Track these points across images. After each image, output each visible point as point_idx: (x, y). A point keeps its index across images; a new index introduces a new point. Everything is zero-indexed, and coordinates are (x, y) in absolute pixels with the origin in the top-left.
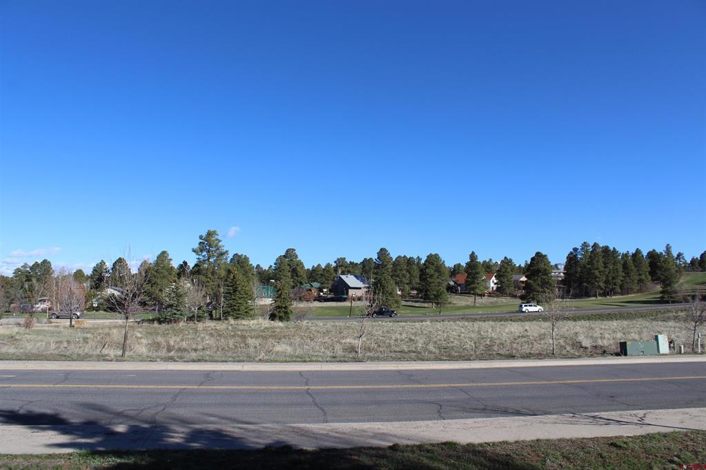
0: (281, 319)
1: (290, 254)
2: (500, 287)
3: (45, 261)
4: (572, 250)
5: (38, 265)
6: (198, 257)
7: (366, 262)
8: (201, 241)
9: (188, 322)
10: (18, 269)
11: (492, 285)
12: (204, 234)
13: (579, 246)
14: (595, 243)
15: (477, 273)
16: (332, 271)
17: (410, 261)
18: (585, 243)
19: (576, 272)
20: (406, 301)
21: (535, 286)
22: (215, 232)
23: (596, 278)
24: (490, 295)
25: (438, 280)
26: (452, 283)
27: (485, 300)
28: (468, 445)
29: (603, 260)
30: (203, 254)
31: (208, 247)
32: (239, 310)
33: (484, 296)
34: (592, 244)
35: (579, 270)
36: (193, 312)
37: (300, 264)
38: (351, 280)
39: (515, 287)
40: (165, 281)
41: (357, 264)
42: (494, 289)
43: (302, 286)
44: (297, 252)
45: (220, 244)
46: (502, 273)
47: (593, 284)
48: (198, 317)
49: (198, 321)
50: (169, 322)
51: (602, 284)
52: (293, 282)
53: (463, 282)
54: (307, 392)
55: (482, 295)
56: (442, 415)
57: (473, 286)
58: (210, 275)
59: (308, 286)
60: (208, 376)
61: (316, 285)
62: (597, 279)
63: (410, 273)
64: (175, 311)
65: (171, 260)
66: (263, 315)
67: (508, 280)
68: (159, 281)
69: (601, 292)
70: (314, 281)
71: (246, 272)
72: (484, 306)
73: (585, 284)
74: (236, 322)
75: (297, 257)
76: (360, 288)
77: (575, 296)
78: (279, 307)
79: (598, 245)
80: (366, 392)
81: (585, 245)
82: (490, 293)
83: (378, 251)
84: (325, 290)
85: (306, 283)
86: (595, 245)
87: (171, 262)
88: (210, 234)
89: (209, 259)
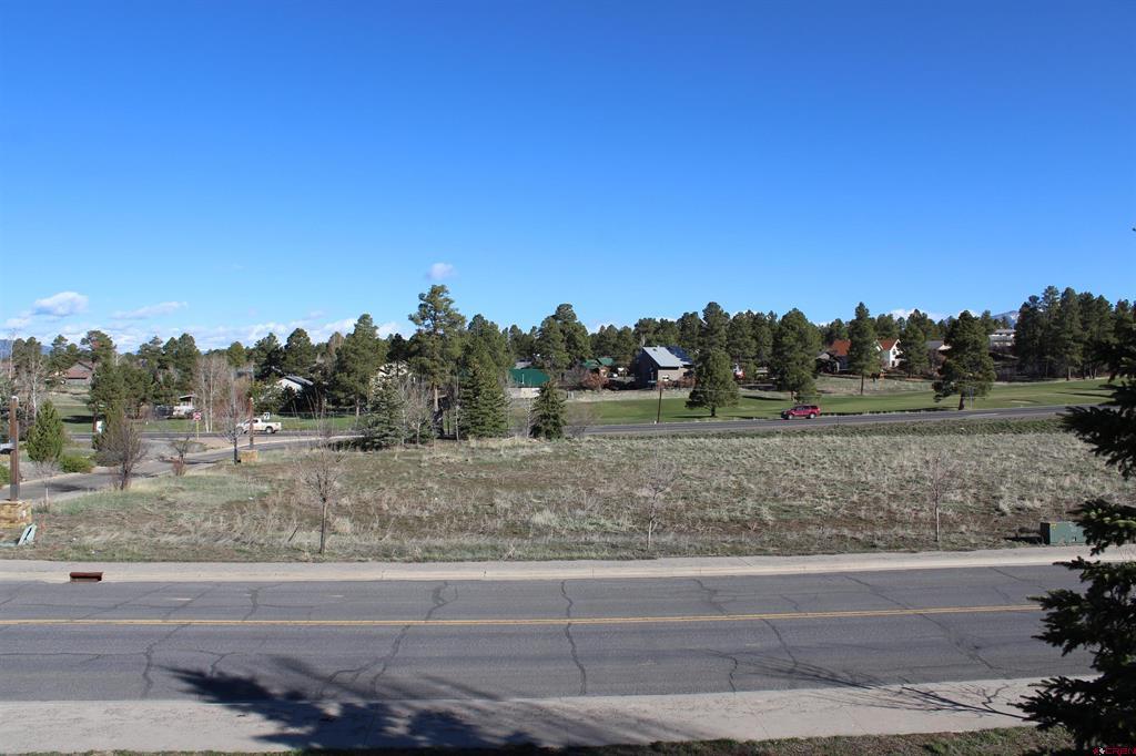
0: (549, 435)
1: (563, 314)
2: (906, 363)
3: (185, 337)
4: (1027, 301)
5: (175, 342)
6: (417, 328)
7: (687, 320)
8: (422, 302)
9: (408, 445)
10: (145, 345)
11: (892, 358)
12: (427, 292)
13: (1040, 294)
14: (1068, 289)
15: (865, 343)
16: (631, 339)
17: (757, 321)
18: (1050, 288)
19: (1034, 337)
20: (750, 388)
21: (958, 368)
22: (443, 287)
23: (1066, 348)
24: (889, 375)
25: (803, 355)
26: (825, 357)
27: (880, 384)
28: (747, 743)
29: (1081, 316)
30: (427, 323)
31: (432, 312)
32: (483, 424)
33: (878, 377)
34: (1062, 290)
35: (1039, 332)
36: (413, 431)
37: (580, 328)
38: (661, 355)
39: (930, 361)
40: (369, 367)
41: (672, 322)
42: (896, 364)
43: (584, 364)
44: (575, 310)
45: (452, 306)
46: (908, 340)
47: (1062, 356)
48: (422, 436)
49: (422, 443)
50: (379, 447)
51: (1077, 358)
52: (570, 357)
53: (845, 354)
54: (568, 633)
55: (875, 376)
56: (734, 682)
57: (860, 363)
58: (438, 357)
59: (593, 363)
60: (439, 595)
61: (607, 361)
62: (1070, 349)
63: (757, 340)
64: (387, 431)
65: (376, 328)
66: (521, 430)
67: (918, 351)
68: (359, 367)
69: (1076, 370)
70: (603, 355)
71: (494, 349)
72: (879, 396)
73: (1048, 357)
74: (480, 443)
75: (574, 317)
76: (677, 368)
77: (1033, 377)
78: (545, 417)
79: (1073, 291)
80: (644, 631)
81: (1050, 291)
82: (888, 372)
83: (705, 307)
84: (621, 369)
85: (590, 358)
86: (1068, 292)
87: (377, 332)
88: (435, 291)
89: (435, 330)
